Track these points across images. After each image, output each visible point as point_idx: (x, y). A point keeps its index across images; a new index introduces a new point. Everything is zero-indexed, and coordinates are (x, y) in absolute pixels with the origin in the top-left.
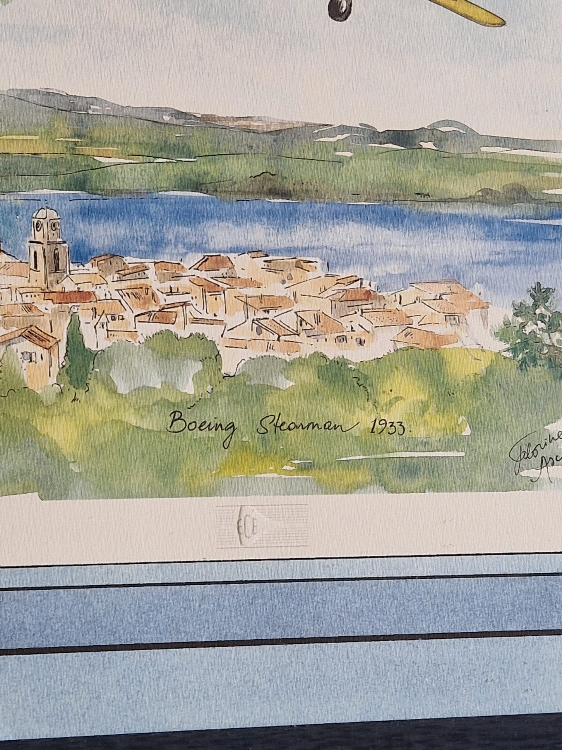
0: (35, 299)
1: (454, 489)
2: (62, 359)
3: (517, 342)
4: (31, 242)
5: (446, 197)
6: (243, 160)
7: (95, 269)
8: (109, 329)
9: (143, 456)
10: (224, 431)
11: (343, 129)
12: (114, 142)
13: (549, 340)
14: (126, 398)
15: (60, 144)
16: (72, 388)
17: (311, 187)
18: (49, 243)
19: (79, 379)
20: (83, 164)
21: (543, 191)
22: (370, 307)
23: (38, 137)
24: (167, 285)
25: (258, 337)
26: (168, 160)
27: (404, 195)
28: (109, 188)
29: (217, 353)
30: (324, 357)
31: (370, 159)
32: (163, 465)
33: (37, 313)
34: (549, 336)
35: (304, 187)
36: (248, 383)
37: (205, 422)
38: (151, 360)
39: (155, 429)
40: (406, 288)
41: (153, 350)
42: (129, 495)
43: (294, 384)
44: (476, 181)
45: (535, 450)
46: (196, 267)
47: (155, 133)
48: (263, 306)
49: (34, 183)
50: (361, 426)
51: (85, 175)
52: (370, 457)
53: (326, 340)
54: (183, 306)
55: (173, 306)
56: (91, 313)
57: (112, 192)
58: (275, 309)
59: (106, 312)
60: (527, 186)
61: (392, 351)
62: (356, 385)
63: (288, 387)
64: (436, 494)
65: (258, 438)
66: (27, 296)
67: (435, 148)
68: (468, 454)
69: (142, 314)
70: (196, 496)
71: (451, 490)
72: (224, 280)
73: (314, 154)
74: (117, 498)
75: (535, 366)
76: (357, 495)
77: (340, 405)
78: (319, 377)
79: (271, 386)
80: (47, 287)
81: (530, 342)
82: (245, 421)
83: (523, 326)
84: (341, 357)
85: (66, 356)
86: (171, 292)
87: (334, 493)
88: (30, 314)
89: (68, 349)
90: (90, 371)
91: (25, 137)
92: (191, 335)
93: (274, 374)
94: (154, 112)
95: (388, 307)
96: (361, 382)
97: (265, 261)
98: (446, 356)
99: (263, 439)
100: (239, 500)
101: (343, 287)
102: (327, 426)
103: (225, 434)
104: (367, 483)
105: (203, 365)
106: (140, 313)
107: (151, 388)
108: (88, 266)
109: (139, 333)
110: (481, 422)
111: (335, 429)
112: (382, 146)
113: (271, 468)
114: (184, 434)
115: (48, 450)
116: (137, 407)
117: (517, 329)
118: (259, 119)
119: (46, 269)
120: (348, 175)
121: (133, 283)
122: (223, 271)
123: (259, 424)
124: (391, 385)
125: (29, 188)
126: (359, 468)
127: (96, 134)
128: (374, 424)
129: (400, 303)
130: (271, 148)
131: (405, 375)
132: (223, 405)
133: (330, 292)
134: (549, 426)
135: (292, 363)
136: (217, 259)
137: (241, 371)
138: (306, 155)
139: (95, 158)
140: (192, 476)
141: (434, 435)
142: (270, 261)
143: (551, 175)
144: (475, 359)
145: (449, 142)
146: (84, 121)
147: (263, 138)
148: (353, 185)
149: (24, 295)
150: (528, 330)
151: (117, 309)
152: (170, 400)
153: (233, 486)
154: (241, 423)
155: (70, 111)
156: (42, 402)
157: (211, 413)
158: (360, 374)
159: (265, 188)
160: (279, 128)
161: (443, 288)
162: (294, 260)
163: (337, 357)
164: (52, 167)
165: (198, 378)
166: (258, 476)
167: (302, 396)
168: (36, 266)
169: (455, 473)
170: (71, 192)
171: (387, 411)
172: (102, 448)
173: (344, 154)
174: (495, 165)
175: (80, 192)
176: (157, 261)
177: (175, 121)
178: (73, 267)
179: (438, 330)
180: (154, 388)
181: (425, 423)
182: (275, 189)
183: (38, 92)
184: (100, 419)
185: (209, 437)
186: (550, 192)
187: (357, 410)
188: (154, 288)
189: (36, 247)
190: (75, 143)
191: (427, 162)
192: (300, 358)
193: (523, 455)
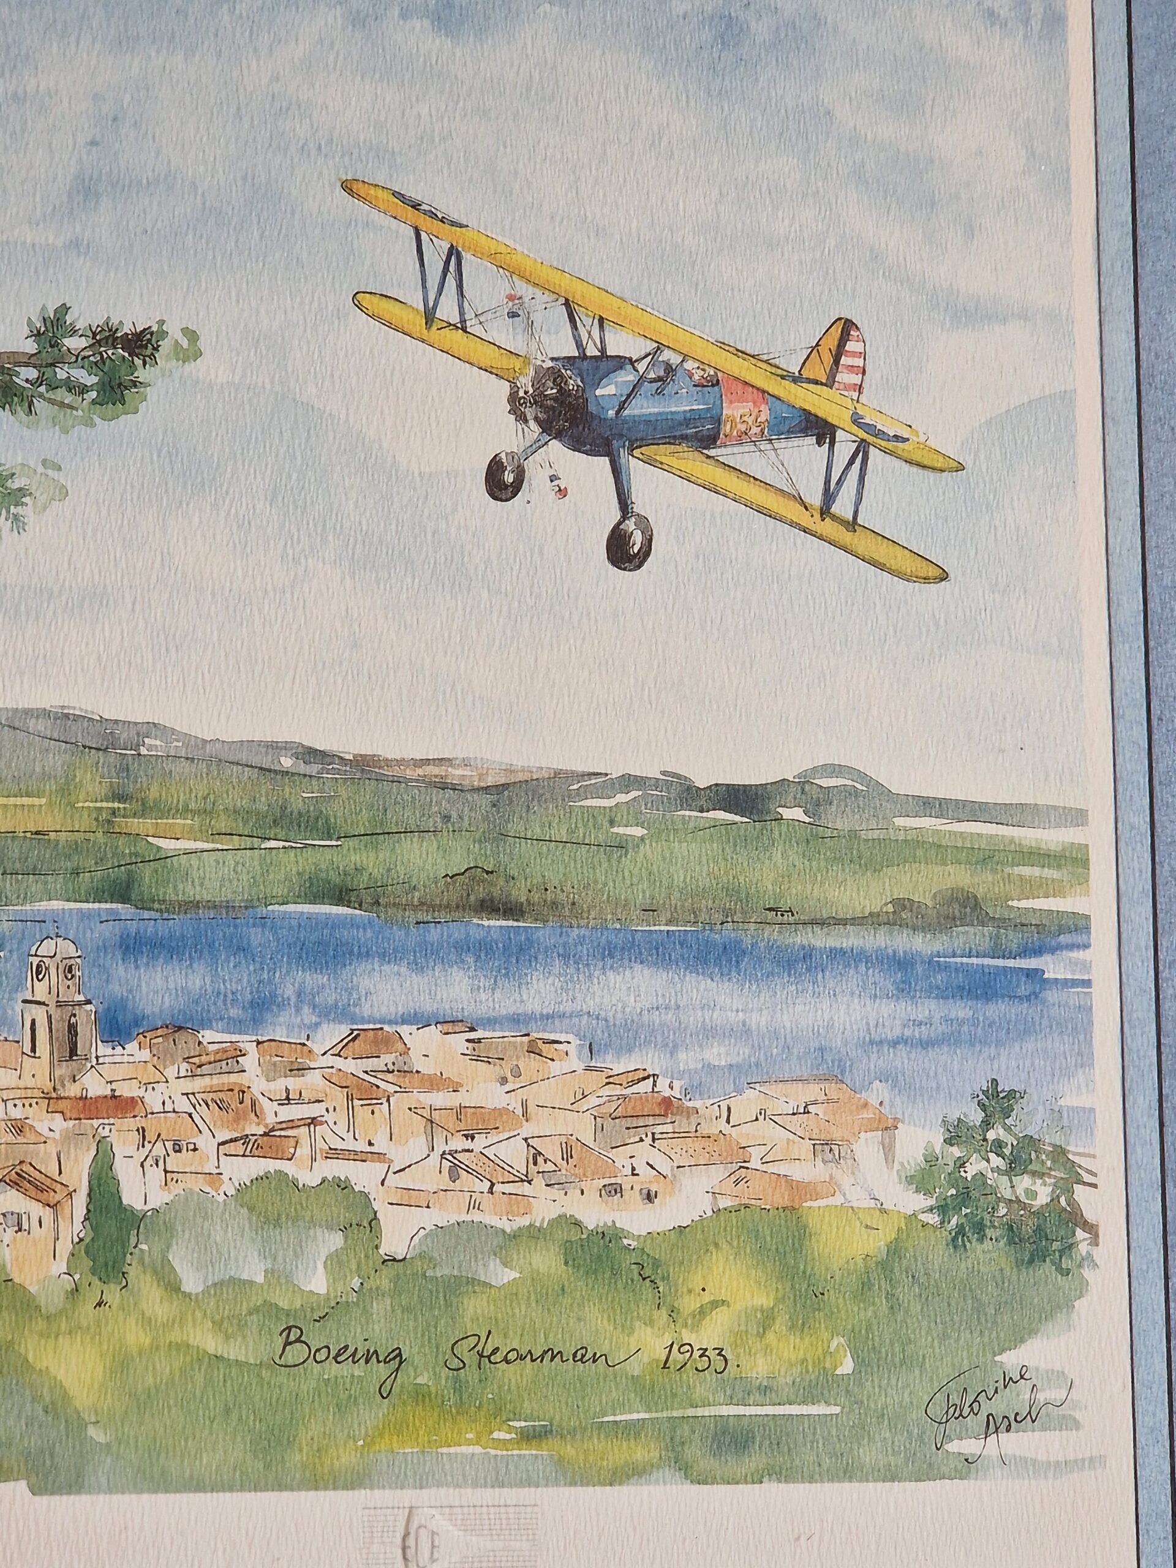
0: (30, 1112)
1: (817, 1476)
2: (78, 1226)
3: (949, 1194)
4: (25, 1001)
5: (825, 916)
6: (430, 844)
7: (145, 1055)
8: (168, 1169)
9: (227, 1411)
10: (382, 1364)
11: (629, 782)
12: (187, 810)
13: (1009, 1190)
14: (197, 1300)
15: (85, 813)
16: (96, 1281)
17: (562, 897)
18: (59, 1004)
19: (110, 1263)
20: (127, 851)
21: (1010, 903)
22: (669, 1128)
23: (43, 801)
24: (279, 1086)
25: (452, 1186)
26: (287, 844)
27: (744, 912)
28: (173, 897)
29: (371, 1216)
30: (577, 1224)
31: (680, 842)
32: (264, 1429)
33: (32, 1138)
34: (1011, 1182)
35: (549, 896)
36: (430, 1273)
37: (346, 1347)
38: (247, 1228)
39: (252, 1361)
40: (740, 1092)
41: (251, 1209)
42: (197, 1485)
43: (518, 1275)
44: (884, 883)
45: (975, 1401)
46: (336, 1051)
47: (263, 792)
48: (462, 1126)
49: (33, 889)
50: (645, 1357)
51: (130, 873)
52: (659, 1415)
53: (582, 1193)
54: (309, 1125)
55: (290, 1125)
56: (136, 1137)
57: (180, 905)
58: (487, 1131)
59: (163, 1136)
60: (980, 893)
61: (709, 1213)
62: (636, 1277)
63: (506, 1281)
64: (782, 1486)
65: (447, 1378)
66: (15, 1105)
67: (807, 820)
68: (846, 1410)
69: (231, 1141)
70: (326, 1488)
71: (811, 1480)
72: (389, 1077)
73: (571, 831)
74: (177, 1491)
75: (981, 1240)
76: (632, 1488)
77: (605, 1316)
78: (566, 1263)
79: (474, 1279)
80: (54, 1089)
81: (975, 1194)
82: (423, 1346)
83: (961, 1164)
84: (610, 1224)
85: (86, 1219)
86: (288, 1098)
87: (588, 1485)
88: (20, 1139)
89: (91, 1207)
90: (131, 1250)
91: (19, 801)
92: (323, 1181)
93: (480, 1256)
94: (263, 750)
95: (704, 1130)
96: (647, 1272)
97: (468, 1041)
98: (813, 1222)
99: (456, 1380)
100: (407, 1496)
101: (618, 1091)
102: (579, 1357)
103: (383, 1371)
104: (652, 1466)
105: (346, 1238)
106: (228, 1138)
107: (245, 1282)
108: (132, 1047)
109: (225, 1177)
110: (874, 1348)
111: (594, 1361)
112: (705, 814)
113: (470, 1436)
114: (305, 1370)
115: (48, 1399)
116: (217, 1317)
117: (950, 1169)
118: (466, 763)
119: (52, 1053)
120: (636, 871)
121: (216, 1081)
122: (387, 1059)
123: (449, 1351)
124: (704, 1277)
125: (25, 898)
126: (637, 1436)
127: (153, 794)
128: (670, 1351)
129: (728, 1121)
130: (485, 819)
131: (731, 1258)
132: (382, 1314)
133: (593, 1101)
134: (1004, 1355)
135: (515, 1236)
136: (375, 1036)
137: (417, 1251)
138: (554, 834)
139: (150, 839)
140: (318, 1451)
141: (783, 1373)
142: (479, 1041)
143: (1026, 871)
144: (867, 1227)
145: (834, 808)
146: (131, 768)
147: (470, 799)
148: (644, 892)
149: (10, 1104)
150: (971, 1171)
151: (184, 1130)
152: (281, 1304)
153: (397, 1470)
154: (415, 1350)
155: (105, 750)
156: (38, 1308)
157: (359, 1330)
158: (645, 1258)
159: (472, 898)
160: (503, 781)
161: (813, 1091)
162: (526, 1039)
163: (601, 1224)
164: (68, 857)
165: (335, 1263)
166: (445, 1450)
167: (533, 1297)
168: (33, 1050)
169: (820, 1445)
170: (103, 906)
171: (695, 1328)
172: (149, 1397)
173: (629, 831)
174: (919, 853)
175: (120, 906)
176: (260, 1039)
177: (302, 768)
178: (104, 1049)
179: (800, 1172)
180: (251, 1283)
181: (768, 1350)
182: (492, 900)
183: (46, 714)
184: (148, 1341)
185: (353, 1376)
186: (1023, 904)
187: (637, 1324)
188: (255, 1091)
189: (34, 1012)
190: (114, 812)
191: (791, 845)
192: (531, 1225)
193: (952, 1410)
